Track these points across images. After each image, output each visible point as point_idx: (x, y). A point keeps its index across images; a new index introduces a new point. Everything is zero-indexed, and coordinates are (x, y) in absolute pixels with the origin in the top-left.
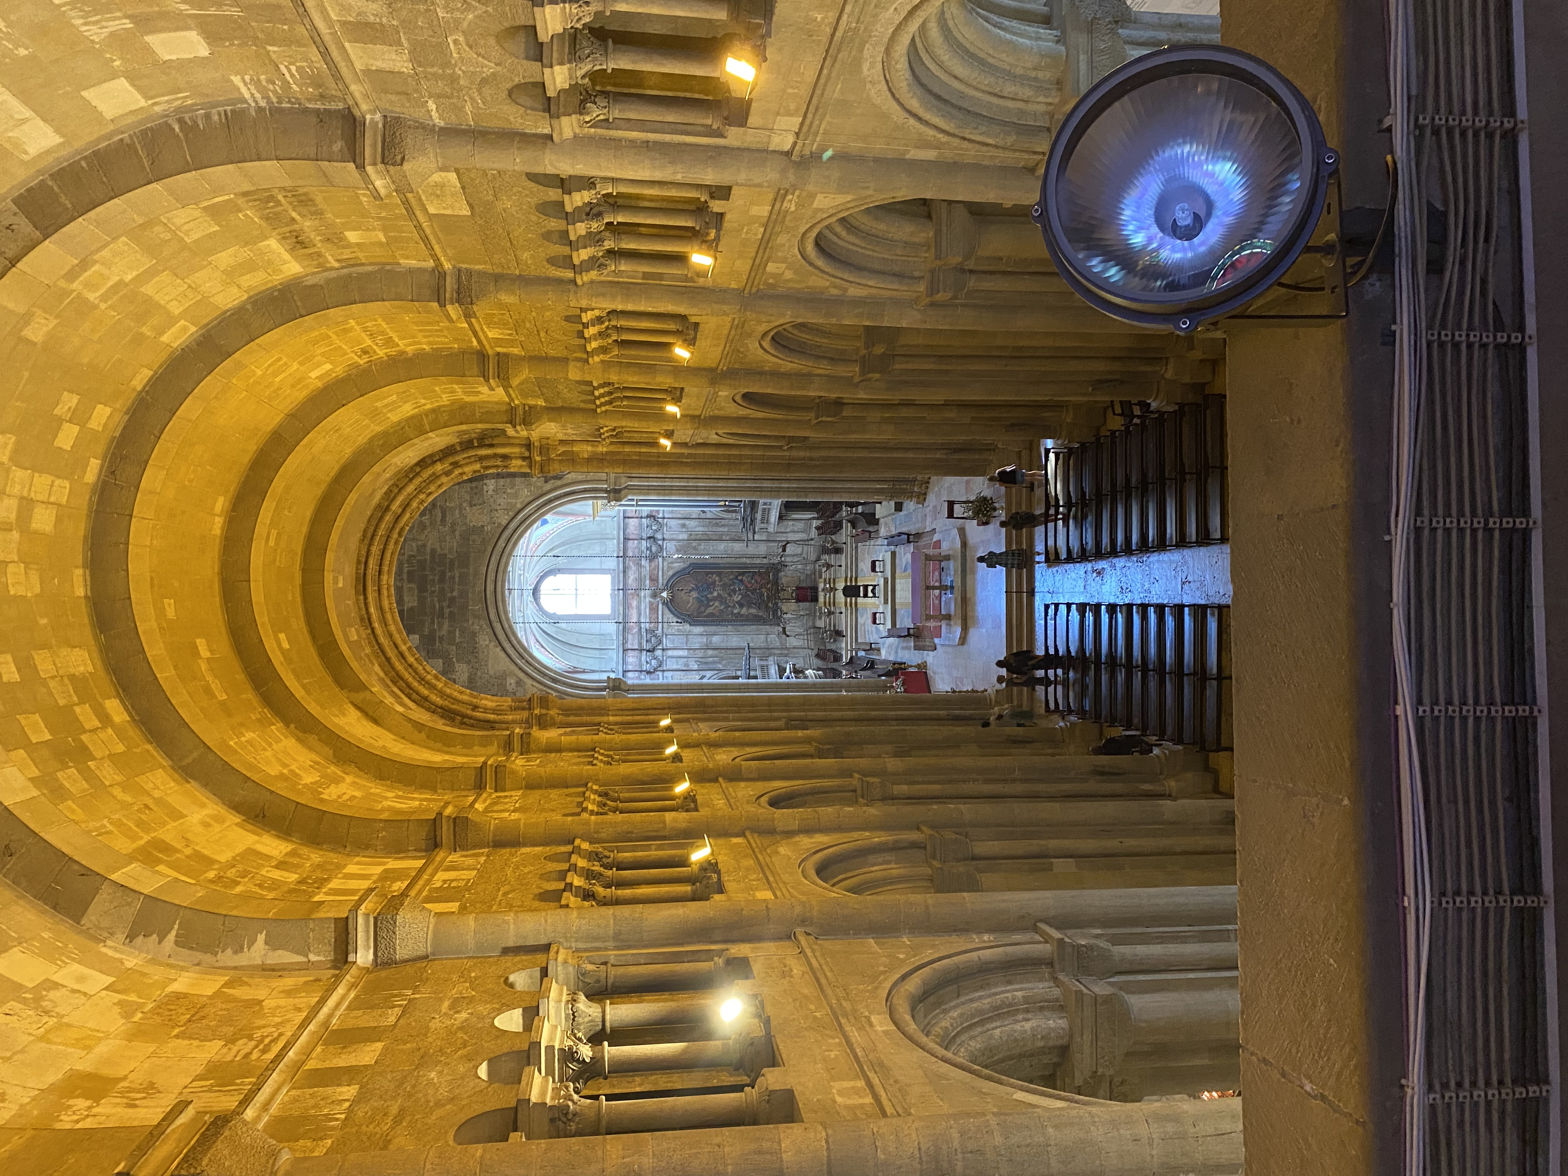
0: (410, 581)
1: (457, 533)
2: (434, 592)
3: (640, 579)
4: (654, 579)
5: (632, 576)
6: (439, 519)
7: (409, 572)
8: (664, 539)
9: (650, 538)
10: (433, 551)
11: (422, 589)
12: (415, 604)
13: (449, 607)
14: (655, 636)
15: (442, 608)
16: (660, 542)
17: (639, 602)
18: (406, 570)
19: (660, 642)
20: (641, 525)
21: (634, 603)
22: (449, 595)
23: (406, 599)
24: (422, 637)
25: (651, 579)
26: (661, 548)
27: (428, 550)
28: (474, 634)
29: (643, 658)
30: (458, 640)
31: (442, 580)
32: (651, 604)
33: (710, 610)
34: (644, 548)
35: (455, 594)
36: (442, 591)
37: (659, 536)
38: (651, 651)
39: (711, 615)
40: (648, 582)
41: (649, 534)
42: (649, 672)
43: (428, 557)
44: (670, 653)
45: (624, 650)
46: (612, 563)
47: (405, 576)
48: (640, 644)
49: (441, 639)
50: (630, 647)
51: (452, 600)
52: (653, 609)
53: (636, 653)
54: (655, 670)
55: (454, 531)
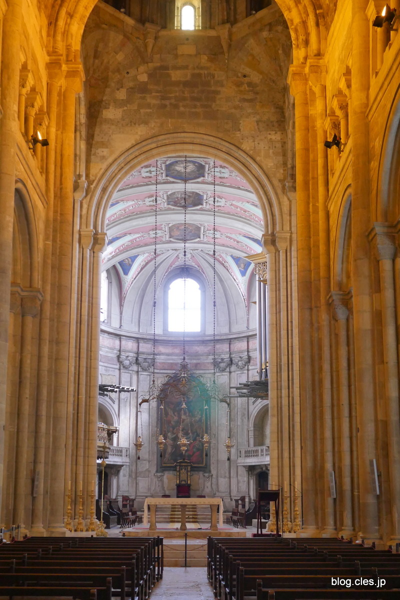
0: (193, 75)
1: (233, 111)
2: (183, 93)
3: (196, 355)
4: (197, 366)
5: (201, 349)
6: (246, 97)
7: (199, 75)
8: (230, 372)
9: (231, 360)
10: (218, 93)
11: (186, 84)
12: (173, 79)
13: (171, 104)
14: (149, 366)
15: (169, 98)
16: (228, 370)
17: (177, 355)
18: (202, 72)
19: (144, 370)
20: (242, 352)
21: (177, 351)
22: (181, 104)
23: (178, 72)
24: (146, 83)
25: (197, 364)
26: (224, 370)
27: (219, 89)
28: (146, 123)
29: (131, 354)
30: (142, 111)
31: (193, 99)
32: (176, 364)
33: (170, 412)
34: (223, 356)
35: (182, 109)
36: (184, 99)
37: (233, 368)
38: (137, 362)
39: (167, 414)
40: (195, 362)
41: (235, 360)
42: (119, 357)
43: (213, 88)
44: (135, 377)
45: (137, 340)
46: (210, 331)
47: (197, 71)
48: (143, 353)
49: (144, 98)
50: (141, 345)
51: (176, 106)
52: (171, 366)
53: (135, 350)
54: (120, 362)
55: (236, 108)
